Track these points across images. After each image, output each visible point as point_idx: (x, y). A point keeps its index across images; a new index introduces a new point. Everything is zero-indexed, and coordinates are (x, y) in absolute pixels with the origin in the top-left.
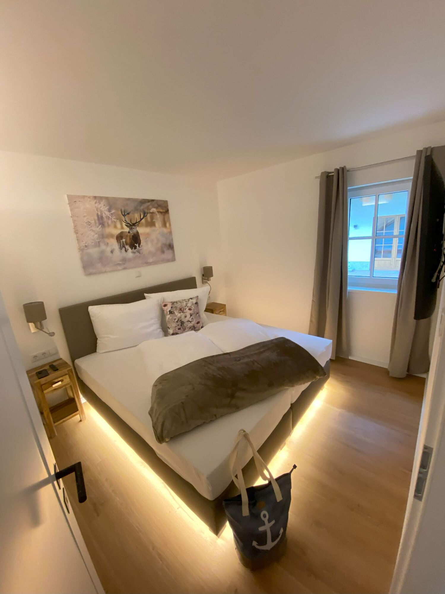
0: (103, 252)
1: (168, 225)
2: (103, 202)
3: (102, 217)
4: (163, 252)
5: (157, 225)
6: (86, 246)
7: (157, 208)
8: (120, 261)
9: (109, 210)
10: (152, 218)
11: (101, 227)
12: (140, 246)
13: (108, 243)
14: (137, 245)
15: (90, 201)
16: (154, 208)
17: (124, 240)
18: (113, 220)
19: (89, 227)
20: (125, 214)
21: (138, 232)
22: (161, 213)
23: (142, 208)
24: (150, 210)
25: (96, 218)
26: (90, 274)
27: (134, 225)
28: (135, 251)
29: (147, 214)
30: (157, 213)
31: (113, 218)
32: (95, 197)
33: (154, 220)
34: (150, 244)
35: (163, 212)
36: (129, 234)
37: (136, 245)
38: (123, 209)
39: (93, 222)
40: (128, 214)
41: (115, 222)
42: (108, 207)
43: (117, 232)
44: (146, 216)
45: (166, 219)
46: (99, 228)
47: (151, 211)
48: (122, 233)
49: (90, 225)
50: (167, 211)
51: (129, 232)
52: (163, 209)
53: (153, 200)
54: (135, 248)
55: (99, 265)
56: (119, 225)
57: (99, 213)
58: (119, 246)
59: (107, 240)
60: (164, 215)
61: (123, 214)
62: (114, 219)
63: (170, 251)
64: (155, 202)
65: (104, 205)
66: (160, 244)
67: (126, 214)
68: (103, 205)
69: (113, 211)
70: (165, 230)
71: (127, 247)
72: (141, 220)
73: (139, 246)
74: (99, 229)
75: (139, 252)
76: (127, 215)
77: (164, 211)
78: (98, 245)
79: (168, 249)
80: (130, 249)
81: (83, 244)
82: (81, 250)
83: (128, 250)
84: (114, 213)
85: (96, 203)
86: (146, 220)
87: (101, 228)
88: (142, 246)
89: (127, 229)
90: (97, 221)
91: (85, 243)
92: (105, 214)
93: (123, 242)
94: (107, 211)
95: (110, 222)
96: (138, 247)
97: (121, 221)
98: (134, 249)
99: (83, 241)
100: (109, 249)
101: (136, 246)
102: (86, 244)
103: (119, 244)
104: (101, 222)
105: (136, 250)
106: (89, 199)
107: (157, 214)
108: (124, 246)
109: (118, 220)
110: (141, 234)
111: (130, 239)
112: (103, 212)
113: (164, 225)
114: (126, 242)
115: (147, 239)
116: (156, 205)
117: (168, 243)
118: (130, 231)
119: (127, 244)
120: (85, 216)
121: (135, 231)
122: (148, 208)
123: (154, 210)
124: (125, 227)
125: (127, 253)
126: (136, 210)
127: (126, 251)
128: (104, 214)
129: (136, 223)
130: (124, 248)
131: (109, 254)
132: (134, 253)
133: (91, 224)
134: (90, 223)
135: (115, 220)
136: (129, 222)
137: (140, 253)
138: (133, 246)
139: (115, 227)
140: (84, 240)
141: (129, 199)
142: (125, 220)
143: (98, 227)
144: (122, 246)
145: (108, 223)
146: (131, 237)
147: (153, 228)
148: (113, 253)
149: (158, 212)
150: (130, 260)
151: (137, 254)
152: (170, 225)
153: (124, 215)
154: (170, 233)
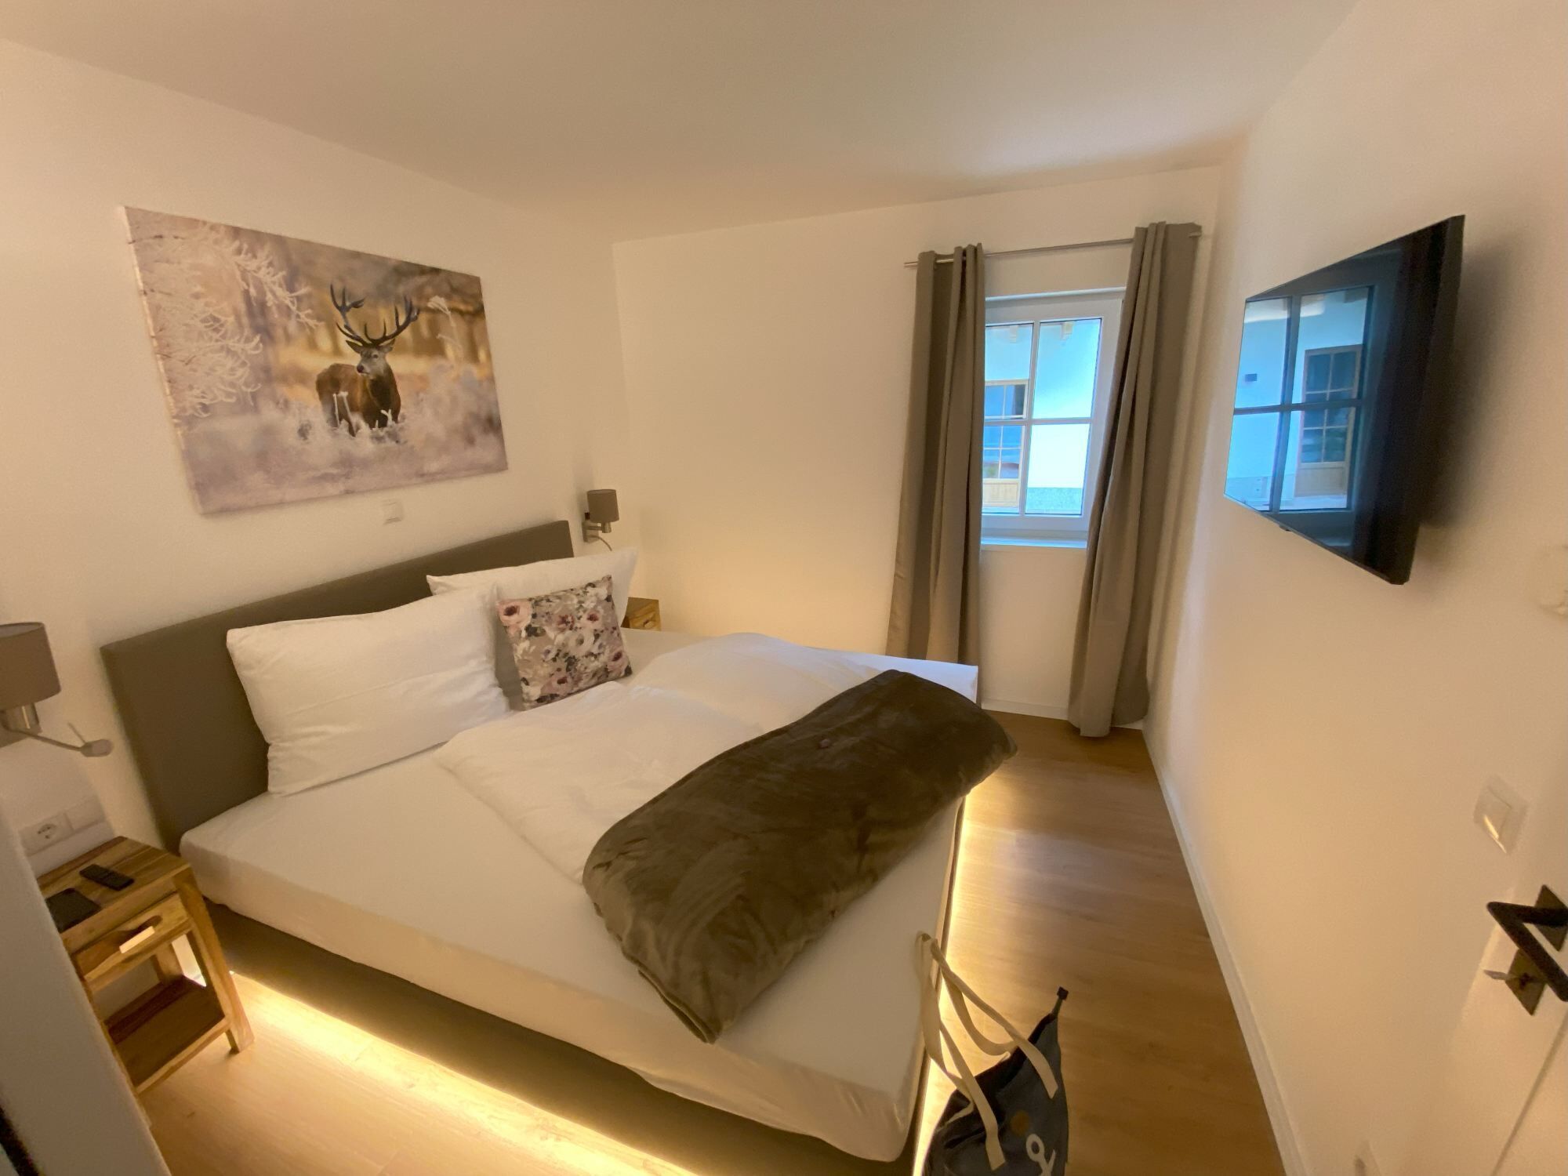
0: (268, 432)
1: (482, 355)
2: (264, 254)
3: (263, 305)
4: (470, 441)
5: (450, 351)
6: (205, 408)
7: (448, 297)
8: (334, 465)
9: (290, 285)
10: (434, 327)
11: (262, 341)
12: (399, 418)
13: (287, 403)
14: (389, 415)
15: (216, 242)
16: (440, 296)
17: (344, 394)
18: (304, 318)
19: (216, 336)
20: (344, 303)
21: (389, 371)
22: (461, 313)
23: (401, 290)
24: (428, 299)
25: (242, 307)
26: (225, 511)
27: (376, 344)
28: (382, 433)
29: (418, 314)
30: (449, 313)
31: (302, 315)
32: (236, 232)
33: (439, 336)
34: (428, 412)
35: (468, 313)
36: (360, 374)
37: (383, 412)
38: (338, 287)
39: (231, 319)
40: (356, 305)
41: (311, 329)
42: (281, 274)
43: (319, 364)
44: (416, 318)
45: (477, 338)
46: (253, 344)
47: (430, 305)
48: (336, 368)
49: (216, 330)
50: (479, 312)
51: (360, 369)
52: (465, 302)
53: (436, 271)
54: (383, 423)
55: (257, 479)
56: (325, 343)
57: (253, 292)
58: (329, 415)
59: (283, 390)
60: (470, 323)
61: (340, 303)
62: (308, 316)
63: (492, 438)
64: (442, 275)
65: (270, 264)
66: (459, 418)
67: (348, 304)
68: (265, 263)
69: (303, 290)
70: (476, 372)
71: (356, 419)
72: (400, 329)
73: (395, 419)
74: (253, 346)
75: (394, 436)
76: (353, 308)
77: (470, 308)
78: (248, 404)
79: (485, 431)
80: (364, 428)
81: (191, 399)
82: (185, 420)
83: (358, 428)
84: (309, 296)
85: (239, 251)
86: (416, 332)
87: (261, 345)
88: (404, 418)
89: (353, 359)
90: (245, 320)
91: (203, 397)
92: (274, 293)
93: (340, 400)
94: (280, 286)
95: (292, 326)
96: (390, 422)
97: (332, 328)
98: (379, 427)
99: (191, 388)
100: (292, 423)
101: (386, 418)
102: (203, 401)
103: (329, 408)
104: (260, 321)
105: (386, 429)
106: (213, 235)
107: (447, 316)
108: (343, 416)
109: (323, 323)
110: (401, 377)
111: (365, 391)
112: (266, 289)
113: (473, 354)
114: (351, 399)
115: (422, 395)
116: (446, 288)
117: (483, 414)
118: (363, 365)
119: (353, 410)
120: (197, 296)
121: (378, 365)
122: (420, 292)
123: (438, 302)
124: (348, 350)
125: (357, 439)
126: (383, 294)
127: (352, 431)
128: (269, 296)
129: (385, 338)
130: (344, 422)
131: (292, 439)
132: (379, 439)
133: (222, 325)
134: (217, 325)
135: (312, 322)
136: (360, 334)
137: (397, 442)
138: (374, 417)
139: (313, 345)
140: (195, 386)
141: (357, 255)
142: (347, 327)
143: (248, 340)
144: (338, 417)
145: (285, 330)
146: (368, 384)
147: (440, 361)
148: (306, 438)
149: (453, 310)
150: (365, 464)
151: (390, 443)
152: (489, 355)
153: (343, 309)
154: (491, 379)
